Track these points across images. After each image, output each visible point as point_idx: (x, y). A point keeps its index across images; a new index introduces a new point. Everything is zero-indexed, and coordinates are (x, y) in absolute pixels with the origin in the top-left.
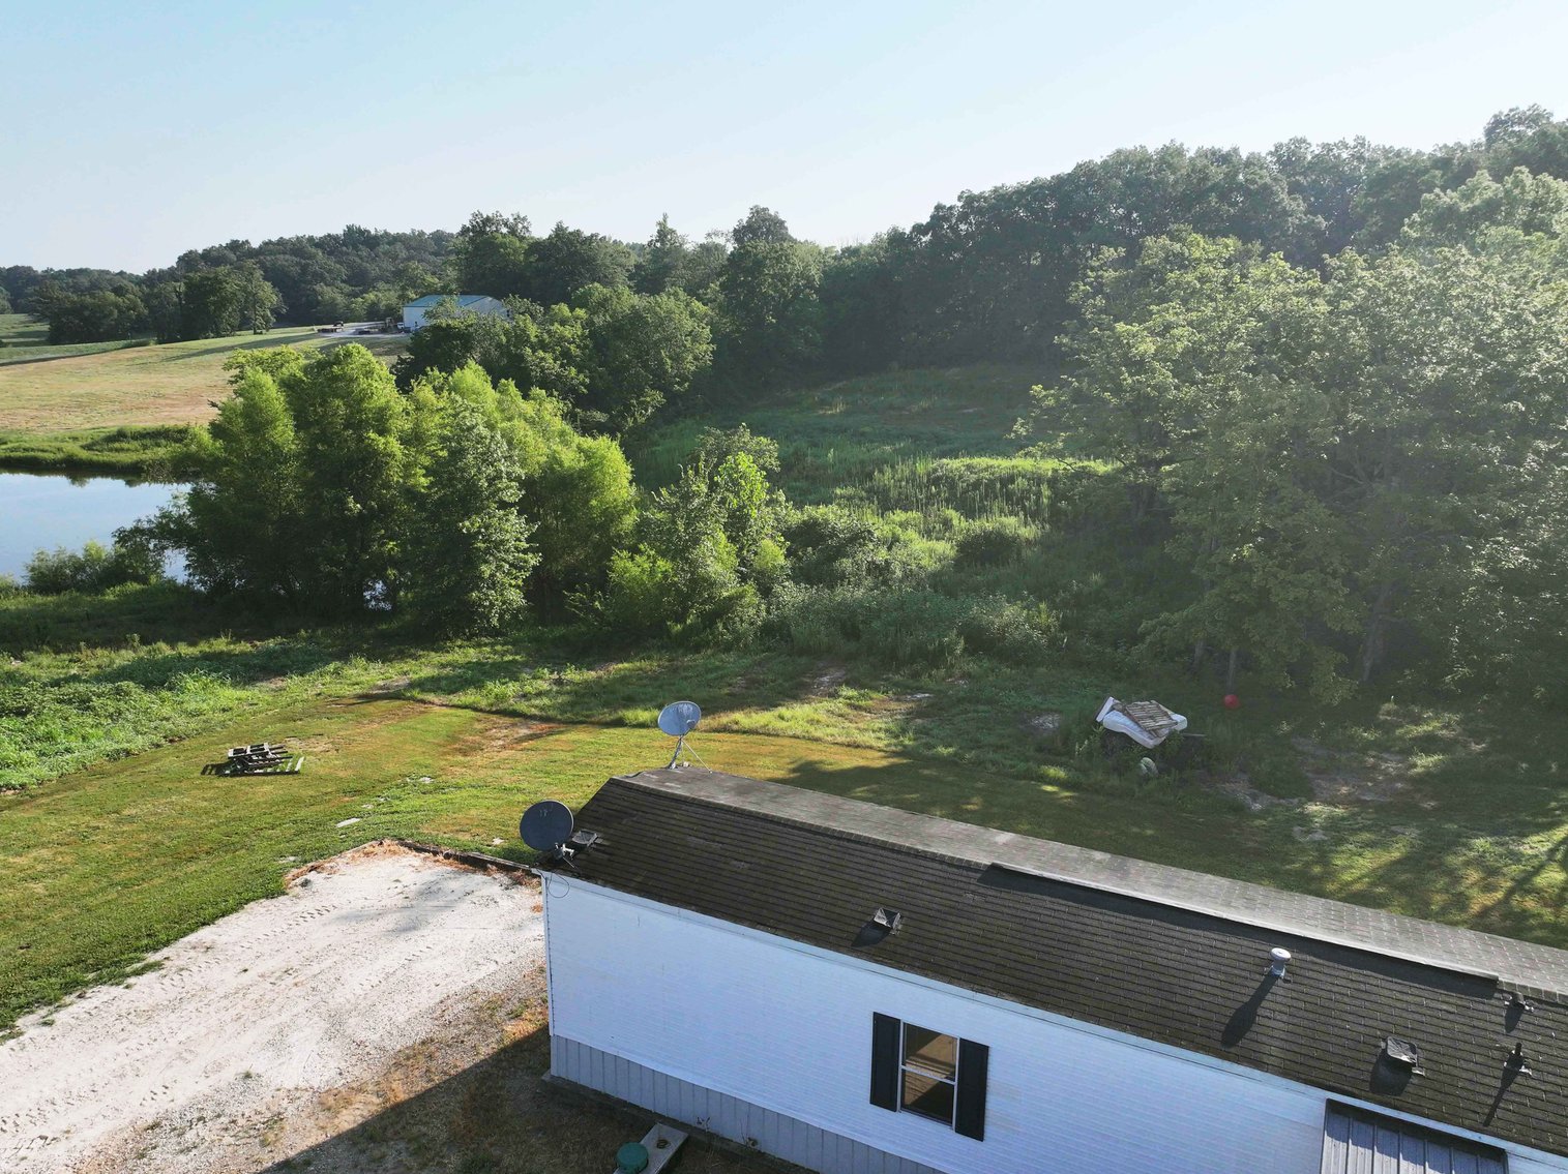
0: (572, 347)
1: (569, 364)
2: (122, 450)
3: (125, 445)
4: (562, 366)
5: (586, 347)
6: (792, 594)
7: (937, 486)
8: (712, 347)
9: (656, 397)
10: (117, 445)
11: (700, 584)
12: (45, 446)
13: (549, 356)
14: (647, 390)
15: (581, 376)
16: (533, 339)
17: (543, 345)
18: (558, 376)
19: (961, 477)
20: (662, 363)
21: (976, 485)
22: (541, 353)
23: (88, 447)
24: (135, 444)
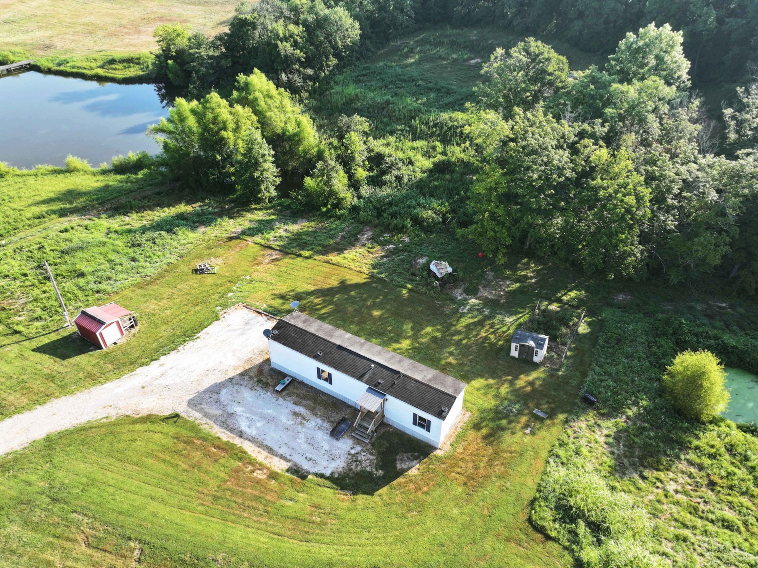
0: (298, 38)
1: (297, 49)
2: (115, 69)
3: (117, 67)
4: (294, 50)
5: (304, 37)
6: (366, 191)
7: (436, 127)
8: (360, 32)
9: (333, 61)
10: (113, 66)
11: (332, 193)
12: (84, 64)
13: (288, 45)
14: (331, 56)
15: (302, 53)
16: (282, 35)
17: (285, 39)
18: (292, 54)
19: (446, 123)
20: (336, 43)
21: (450, 129)
22: (284, 43)
23: (102, 67)
24: (120, 66)
